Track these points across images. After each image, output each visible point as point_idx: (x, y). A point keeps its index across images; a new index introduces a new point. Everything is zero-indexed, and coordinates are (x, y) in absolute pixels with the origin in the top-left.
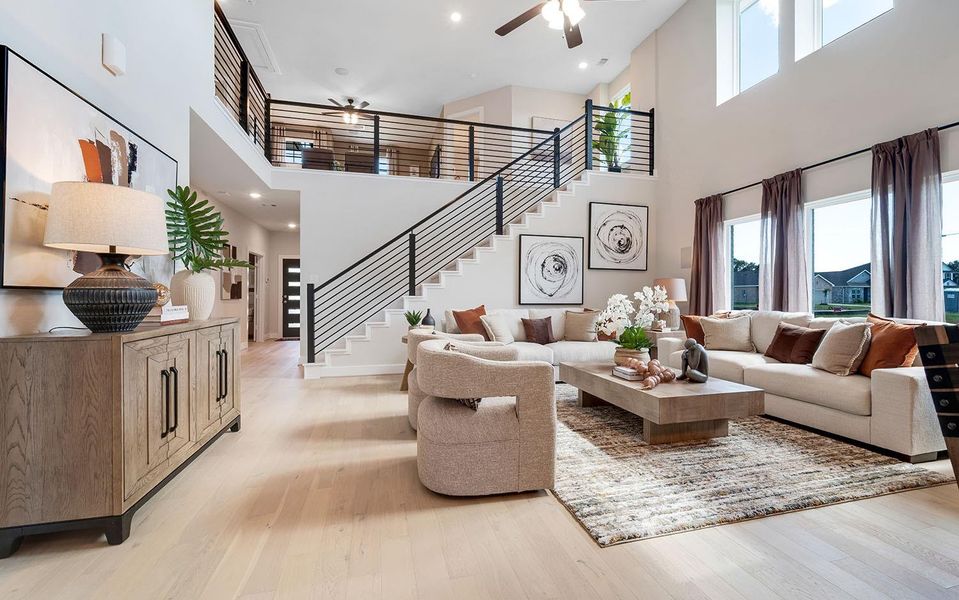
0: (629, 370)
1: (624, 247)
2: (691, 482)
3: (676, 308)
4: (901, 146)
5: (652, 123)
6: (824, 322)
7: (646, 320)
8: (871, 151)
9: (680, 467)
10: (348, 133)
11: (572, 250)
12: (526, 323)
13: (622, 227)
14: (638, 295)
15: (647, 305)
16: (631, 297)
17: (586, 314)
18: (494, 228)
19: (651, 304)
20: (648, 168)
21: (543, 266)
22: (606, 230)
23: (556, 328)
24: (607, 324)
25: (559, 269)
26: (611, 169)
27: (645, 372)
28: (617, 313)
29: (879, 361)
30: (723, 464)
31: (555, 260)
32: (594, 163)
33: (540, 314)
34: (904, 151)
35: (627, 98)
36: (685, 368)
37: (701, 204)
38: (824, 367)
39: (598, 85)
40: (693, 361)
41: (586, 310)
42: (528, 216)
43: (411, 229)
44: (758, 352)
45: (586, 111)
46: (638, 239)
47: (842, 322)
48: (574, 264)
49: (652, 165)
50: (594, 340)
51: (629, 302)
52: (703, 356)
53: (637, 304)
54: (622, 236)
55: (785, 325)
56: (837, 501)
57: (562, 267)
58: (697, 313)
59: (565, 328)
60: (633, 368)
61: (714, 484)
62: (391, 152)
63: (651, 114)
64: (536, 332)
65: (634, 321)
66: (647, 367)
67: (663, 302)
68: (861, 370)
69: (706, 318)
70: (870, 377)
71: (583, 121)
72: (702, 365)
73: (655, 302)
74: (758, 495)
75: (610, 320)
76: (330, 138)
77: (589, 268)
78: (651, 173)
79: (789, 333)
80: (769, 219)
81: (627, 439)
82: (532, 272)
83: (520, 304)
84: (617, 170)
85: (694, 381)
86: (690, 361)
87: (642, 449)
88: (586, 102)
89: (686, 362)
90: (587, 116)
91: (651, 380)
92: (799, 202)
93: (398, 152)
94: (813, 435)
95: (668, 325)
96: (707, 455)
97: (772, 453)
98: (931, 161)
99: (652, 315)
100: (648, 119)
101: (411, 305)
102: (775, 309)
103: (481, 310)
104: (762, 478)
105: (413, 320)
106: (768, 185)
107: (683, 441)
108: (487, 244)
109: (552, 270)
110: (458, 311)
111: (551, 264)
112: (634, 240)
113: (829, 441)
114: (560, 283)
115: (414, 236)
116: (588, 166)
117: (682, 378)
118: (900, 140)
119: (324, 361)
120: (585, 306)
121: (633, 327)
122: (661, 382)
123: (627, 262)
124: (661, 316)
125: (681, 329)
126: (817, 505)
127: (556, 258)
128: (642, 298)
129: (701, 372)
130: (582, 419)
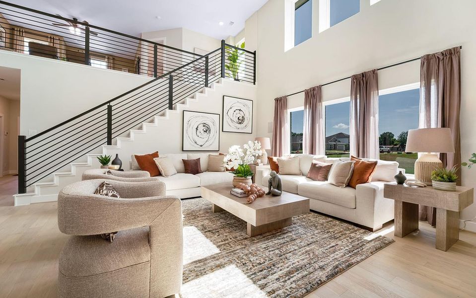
0: (239, 191)
1: (241, 121)
2: (274, 265)
3: (266, 153)
4: (363, 76)
5: (255, 58)
6: (332, 160)
7: (250, 160)
8: (350, 78)
9: (267, 253)
10: (76, 42)
11: (213, 121)
12: (185, 162)
13: (240, 110)
14: (246, 146)
15: (251, 152)
16: (242, 147)
17: (221, 156)
18: (168, 105)
19: (253, 151)
20: (253, 81)
21: (197, 129)
22: (231, 111)
23: (203, 164)
24: (229, 163)
25: (206, 131)
26: (235, 80)
27: (249, 191)
28: (235, 156)
29: (358, 180)
30: (291, 247)
31: (204, 126)
32: (226, 75)
33: (194, 156)
34: (364, 78)
35: (243, 45)
36: (270, 188)
37: (277, 100)
38: (334, 184)
39: (229, 36)
40: (275, 184)
41: (220, 154)
42: (188, 100)
43: (109, 102)
44: (303, 175)
45: (222, 46)
46: (248, 117)
47: (340, 160)
48: (214, 129)
49: (255, 80)
50: (224, 171)
51: (241, 150)
52: (279, 180)
53: (245, 152)
54: (240, 115)
55: (315, 162)
56: (350, 266)
57: (207, 130)
58: (275, 155)
59: (208, 165)
60: (242, 189)
61: (287, 265)
62: (108, 58)
63: (254, 54)
64: (191, 168)
65: (243, 161)
66: (249, 188)
67: (259, 150)
68: (350, 185)
69: (279, 158)
70: (355, 189)
71: (220, 51)
72: (279, 187)
73: (255, 150)
74: (311, 270)
75: (230, 161)
76: (63, 43)
77: (223, 131)
78: (254, 84)
79: (317, 166)
80: (308, 110)
81: (238, 234)
82: (190, 133)
83: (183, 150)
84: (238, 80)
85: (275, 195)
86: (273, 183)
87: (246, 242)
88: (222, 41)
89: (271, 184)
90: (222, 49)
91: (252, 197)
92: (320, 101)
93: (114, 59)
94: (330, 219)
95: (262, 162)
96: (282, 241)
97: (314, 234)
98: (374, 84)
99: (253, 157)
100: (253, 56)
101: (107, 151)
102: (310, 154)
103: (156, 155)
104: (311, 255)
105: (104, 162)
106: (307, 93)
107: (269, 232)
108: (163, 115)
109: (202, 132)
110: (139, 155)
111: (201, 128)
112: (245, 117)
113: (338, 222)
114: (206, 139)
115: (111, 106)
116: (223, 76)
117: (269, 193)
118: (363, 74)
119: (33, 191)
120: (220, 152)
121: (243, 164)
122: (257, 197)
123: (242, 129)
124: (259, 157)
125: (268, 164)
126: (342, 271)
127: (204, 125)
128: (248, 148)
129: (279, 190)
130: (212, 221)
